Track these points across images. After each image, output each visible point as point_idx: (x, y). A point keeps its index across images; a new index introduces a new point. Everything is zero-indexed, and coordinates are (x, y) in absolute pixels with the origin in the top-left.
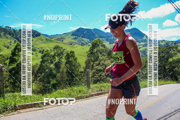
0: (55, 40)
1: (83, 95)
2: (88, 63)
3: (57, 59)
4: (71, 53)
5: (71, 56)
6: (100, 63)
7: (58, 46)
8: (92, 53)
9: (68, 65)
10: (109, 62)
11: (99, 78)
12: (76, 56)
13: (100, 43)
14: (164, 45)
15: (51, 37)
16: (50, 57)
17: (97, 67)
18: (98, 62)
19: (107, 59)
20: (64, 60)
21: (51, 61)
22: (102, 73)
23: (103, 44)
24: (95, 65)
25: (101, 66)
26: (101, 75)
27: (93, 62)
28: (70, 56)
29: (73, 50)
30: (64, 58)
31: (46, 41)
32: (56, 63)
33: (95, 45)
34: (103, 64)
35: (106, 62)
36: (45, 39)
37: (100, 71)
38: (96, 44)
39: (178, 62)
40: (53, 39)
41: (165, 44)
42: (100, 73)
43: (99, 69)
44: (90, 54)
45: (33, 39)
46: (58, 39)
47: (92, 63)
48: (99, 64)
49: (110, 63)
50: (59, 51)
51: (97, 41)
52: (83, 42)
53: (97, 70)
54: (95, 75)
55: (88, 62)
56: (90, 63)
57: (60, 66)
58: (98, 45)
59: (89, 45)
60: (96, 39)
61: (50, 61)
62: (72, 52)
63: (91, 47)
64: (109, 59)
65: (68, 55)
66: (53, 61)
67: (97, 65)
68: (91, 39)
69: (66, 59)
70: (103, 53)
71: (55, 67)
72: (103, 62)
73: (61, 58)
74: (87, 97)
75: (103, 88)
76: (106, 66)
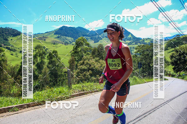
1: (63, 97)
2: (71, 62)
3: (39, 59)
4: (53, 52)
6: (84, 62)
7: (40, 45)
8: (76, 52)
9: (50, 66)
10: (94, 61)
11: (83, 78)
12: (59, 56)
13: (84, 42)
14: (149, 43)
17: (81, 66)
18: (82, 62)
19: (91, 58)
20: (46, 61)
22: (86, 73)
23: (87, 42)
24: (79, 64)
25: (85, 65)
26: (85, 75)
27: (77, 61)
28: (53, 56)
29: (56, 50)
30: (46, 58)
32: (38, 63)
33: (78, 44)
34: (87, 64)
35: (90, 61)
37: (84, 70)
40: (34, 39)
41: (150, 42)
42: (84, 73)
43: (83, 69)
44: (74, 53)
45: (13, 39)
46: (40, 39)
47: (76, 63)
48: (83, 64)
49: (95, 62)
50: (41, 51)
52: (66, 40)
53: (81, 70)
54: (80, 75)
56: (74, 63)
57: (43, 67)
58: (82, 43)
59: (73, 45)
60: (79, 38)
62: (55, 52)
63: (74, 46)
64: (94, 58)
65: (50, 54)
67: (81, 65)
68: (75, 38)
69: (49, 59)
70: (87, 52)
71: (38, 68)
72: (87, 61)
73: (44, 58)
74: (68, 98)
75: (85, 88)
76: (90, 66)
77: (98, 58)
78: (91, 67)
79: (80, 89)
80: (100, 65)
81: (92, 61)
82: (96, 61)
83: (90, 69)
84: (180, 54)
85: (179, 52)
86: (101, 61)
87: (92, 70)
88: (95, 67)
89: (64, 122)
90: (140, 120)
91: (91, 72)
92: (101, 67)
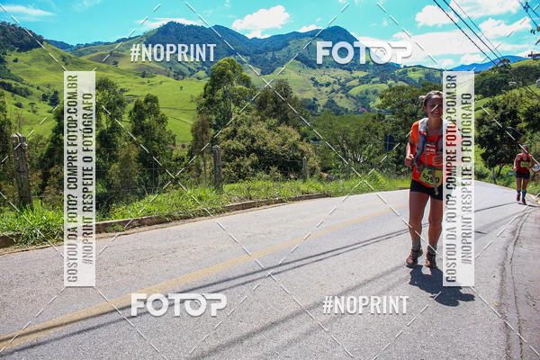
0: (91, 59)
2: (199, 131)
3: (104, 120)
4: (146, 101)
5: (148, 111)
6: (235, 131)
7: (107, 80)
8: (211, 102)
9: (139, 139)
10: (263, 129)
11: (234, 174)
12: (163, 111)
13: (234, 72)
14: (421, 79)
15: (79, 50)
17: (229, 141)
18: (229, 129)
19: (256, 119)
20: (125, 123)
22: (242, 160)
23: (244, 73)
24: (221, 137)
25: (240, 139)
26: (239, 166)
27: (216, 128)
28: (146, 110)
29: (153, 92)
30: (126, 117)
31: (62, 64)
32: (102, 132)
33: (218, 79)
34: (245, 135)
35: (253, 127)
36: (59, 56)
37: (237, 153)
38: (222, 74)
40: (83, 58)
41: (422, 76)
42: (237, 160)
43: (233, 149)
44: (206, 105)
45: (19, 59)
47: (212, 131)
48: (233, 135)
49: (266, 131)
50: (111, 98)
51: (225, 65)
52: (180, 66)
53: (228, 152)
54: (224, 167)
56: (206, 133)
57: (117, 142)
58: (229, 76)
59: (200, 79)
60: (221, 61)
62: (152, 100)
63: (207, 85)
64: (263, 119)
65: (137, 107)
67: (228, 138)
69: (134, 121)
71: (102, 146)
72: (244, 127)
73: (119, 117)
75: (254, 193)
76: (253, 141)
77: (274, 121)
78: (255, 145)
79: (242, 195)
80: (279, 140)
81: (260, 128)
82: (270, 128)
83: (253, 151)
84: (502, 115)
85: (502, 111)
86: (282, 128)
87: (259, 152)
88: (266, 144)
91: (256, 158)
92: (283, 145)
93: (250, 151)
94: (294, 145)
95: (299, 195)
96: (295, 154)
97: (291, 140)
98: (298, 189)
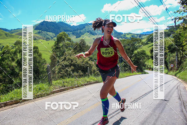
0: (16, 34)
3: (19, 56)
4: (34, 48)
5: (35, 52)
6: (65, 58)
7: (19, 41)
8: (57, 48)
11: (65, 74)
12: (40, 52)
13: (65, 37)
15: (12, 31)
16: (11, 54)
17: (63, 62)
18: (63, 57)
19: (73, 53)
21: (12, 58)
22: (68, 69)
23: (69, 37)
24: (60, 60)
25: (67, 61)
26: (67, 71)
27: (59, 57)
29: (37, 46)
31: (5, 36)
32: (18, 60)
33: (60, 40)
34: (69, 59)
35: (72, 56)
36: (4, 34)
37: (66, 66)
38: (61, 38)
39: (142, 54)
40: (13, 34)
42: (66, 68)
44: (55, 49)
46: (20, 34)
50: (21, 47)
51: (62, 35)
52: (48, 36)
53: (63, 66)
54: (62, 71)
55: (53, 58)
56: (55, 59)
58: (63, 39)
59: (54, 40)
60: (60, 33)
61: (10, 59)
62: (36, 48)
63: (56, 42)
64: (75, 53)
66: (14, 59)
67: (63, 60)
68: (56, 33)
70: (69, 47)
71: (18, 65)
74: (48, 95)
75: (66, 84)
76: (72, 61)
78: (73, 63)
79: (61, 85)
80: (81, 60)
81: (74, 56)
83: (72, 65)
87: (74, 65)
88: (76, 62)
89: (42, 119)
90: (118, 113)
91: (73, 68)
92: (83, 62)
93: (71, 65)
94: (87, 62)
95: (86, 83)
96: (87, 65)
97: (86, 60)
98: (86, 81)
